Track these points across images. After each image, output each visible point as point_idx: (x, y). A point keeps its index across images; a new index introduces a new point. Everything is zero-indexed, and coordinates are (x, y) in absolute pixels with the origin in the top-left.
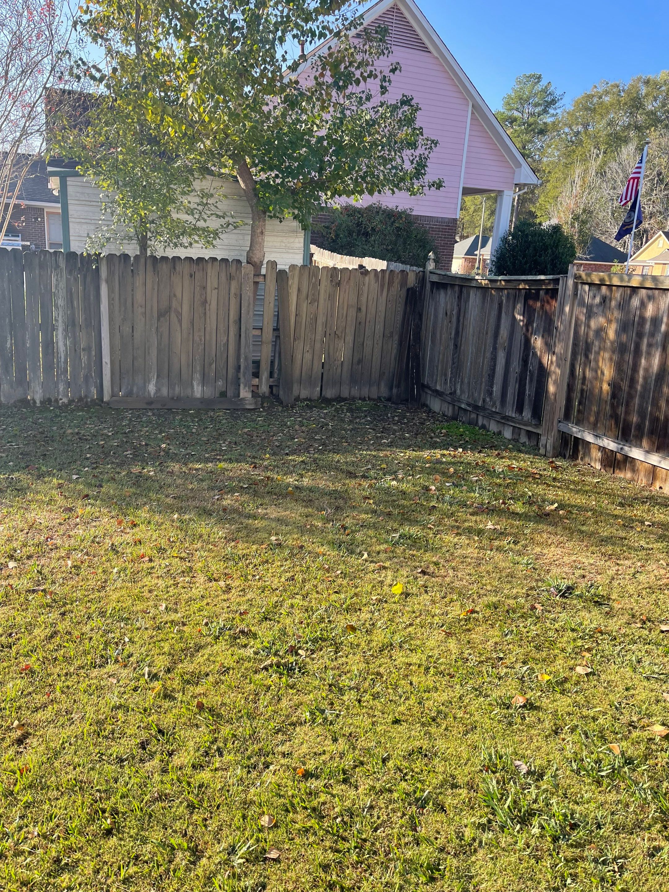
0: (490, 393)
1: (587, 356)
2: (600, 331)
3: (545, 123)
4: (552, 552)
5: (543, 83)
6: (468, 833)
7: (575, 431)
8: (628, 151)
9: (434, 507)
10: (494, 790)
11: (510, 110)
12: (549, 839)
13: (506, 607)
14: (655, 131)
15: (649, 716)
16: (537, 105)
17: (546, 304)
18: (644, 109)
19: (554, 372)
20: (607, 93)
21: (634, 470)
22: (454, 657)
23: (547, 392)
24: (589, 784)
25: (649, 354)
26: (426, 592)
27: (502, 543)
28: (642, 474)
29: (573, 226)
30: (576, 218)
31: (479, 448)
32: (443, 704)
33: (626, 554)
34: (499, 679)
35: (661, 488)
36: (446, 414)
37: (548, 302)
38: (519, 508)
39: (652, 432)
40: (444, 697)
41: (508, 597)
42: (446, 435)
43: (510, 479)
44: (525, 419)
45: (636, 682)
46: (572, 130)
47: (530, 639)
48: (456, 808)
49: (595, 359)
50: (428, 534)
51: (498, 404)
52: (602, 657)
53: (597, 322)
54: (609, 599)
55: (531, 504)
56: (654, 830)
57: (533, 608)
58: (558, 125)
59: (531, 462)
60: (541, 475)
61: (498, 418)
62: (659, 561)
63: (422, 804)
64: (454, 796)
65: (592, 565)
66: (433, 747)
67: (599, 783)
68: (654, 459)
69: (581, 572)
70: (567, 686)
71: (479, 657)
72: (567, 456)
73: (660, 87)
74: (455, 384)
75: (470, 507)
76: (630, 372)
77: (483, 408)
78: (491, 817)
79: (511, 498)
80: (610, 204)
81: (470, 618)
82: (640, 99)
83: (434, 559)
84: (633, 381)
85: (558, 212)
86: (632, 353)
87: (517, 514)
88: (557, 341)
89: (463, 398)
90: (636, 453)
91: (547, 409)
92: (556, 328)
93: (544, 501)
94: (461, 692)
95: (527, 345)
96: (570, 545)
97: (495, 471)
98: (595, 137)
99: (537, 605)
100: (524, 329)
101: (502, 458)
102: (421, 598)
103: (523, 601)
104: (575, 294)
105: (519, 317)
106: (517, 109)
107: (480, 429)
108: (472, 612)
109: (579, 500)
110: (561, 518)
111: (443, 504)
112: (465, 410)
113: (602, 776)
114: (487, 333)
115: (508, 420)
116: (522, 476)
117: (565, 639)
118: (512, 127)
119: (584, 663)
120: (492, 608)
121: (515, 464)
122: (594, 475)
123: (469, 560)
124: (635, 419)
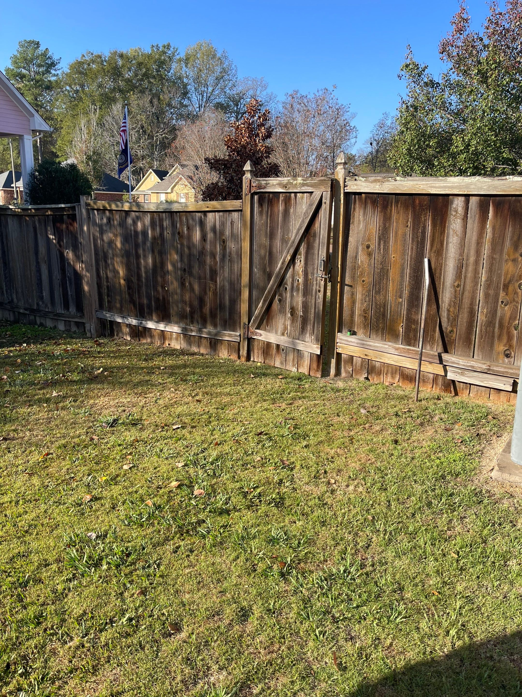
0: (42, 298)
1: (106, 262)
2: (111, 243)
3: (49, 81)
4: (102, 401)
5: (42, 48)
6: (60, 588)
7: (108, 316)
8: (117, 109)
9: (7, 391)
10: (75, 556)
11: (19, 67)
12: (114, 568)
13: (73, 444)
14: (133, 94)
15: (169, 479)
16: (39, 66)
17: (70, 226)
18: (123, 77)
19: (86, 276)
20: (93, 62)
21: (152, 336)
22: (37, 488)
23: (84, 291)
24: (136, 529)
25: (145, 257)
26: (9, 452)
27: (65, 404)
28: (157, 337)
29: (88, 165)
30: (89, 158)
31: (40, 340)
32: (32, 520)
33: (150, 390)
34: (72, 490)
35: (169, 344)
36: (9, 319)
37: (71, 224)
38: (75, 377)
39: (157, 308)
40: (34, 515)
41: (73, 438)
42: (11, 336)
43: (66, 358)
44: (72, 313)
45: (160, 463)
46: (72, 88)
47: (92, 459)
48: (50, 577)
49: (111, 263)
50: (6, 411)
51: (49, 305)
52: (139, 455)
53: (108, 236)
54: (141, 420)
55: (83, 372)
56: (176, 538)
57: (92, 439)
58: (60, 83)
59: (81, 344)
60: (89, 351)
61: (51, 316)
62: (170, 389)
63: (25, 585)
64: (47, 571)
65: (129, 402)
66: (28, 548)
67: (142, 526)
68: (161, 327)
69: (123, 408)
70: (119, 478)
71: (56, 482)
72: (107, 334)
73: (132, 61)
74: (11, 295)
75: (38, 385)
76: (136, 270)
77: (38, 310)
78: (75, 572)
79: (68, 372)
80: (112, 148)
81: (46, 459)
82: (118, 69)
83: (13, 428)
84: (139, 276)
85: (74, 153)
86: (134, 257)
87: (74, 381)
88: (83, 253)
89: (20, 305)
90: (150, 325)
91: (86, 303)
92: (81, 243)
93: (92, 369)
94: (46, 508)
95: (62, 258)
96: (114, 393)
97: (54, 355)
98: (91, 96)
99: (94, 437)
100: (58, 246)
101: (59, 345)
102: (6, 457)
103: (84, 437)
104: (89, 218)
105: (51, 237)
106: (24, 68)
107: (39, 327)
108: (48, 454)
109: (118, 363)
110: (106, 377)
111: (15, 387)
112: (24, 314)
113: (143, 521)
114: (29, 252)
115: (59, 316)
116: (75, 355)
117: (115, 452)
118: (23, 82)
119: (128, 462)
120: (62, 447)
121: (69, 348)
122: (126, 345)
123: (41, 421)
124: (145, 301)
